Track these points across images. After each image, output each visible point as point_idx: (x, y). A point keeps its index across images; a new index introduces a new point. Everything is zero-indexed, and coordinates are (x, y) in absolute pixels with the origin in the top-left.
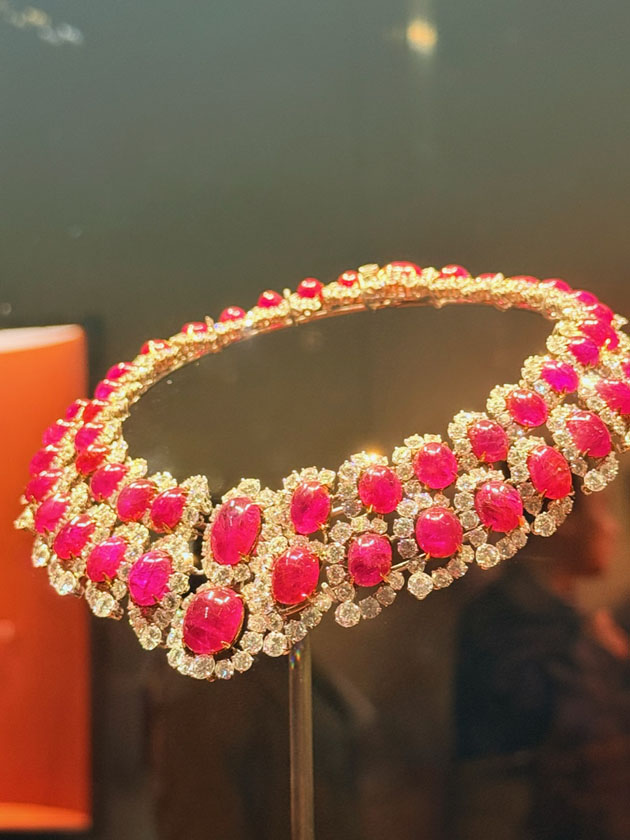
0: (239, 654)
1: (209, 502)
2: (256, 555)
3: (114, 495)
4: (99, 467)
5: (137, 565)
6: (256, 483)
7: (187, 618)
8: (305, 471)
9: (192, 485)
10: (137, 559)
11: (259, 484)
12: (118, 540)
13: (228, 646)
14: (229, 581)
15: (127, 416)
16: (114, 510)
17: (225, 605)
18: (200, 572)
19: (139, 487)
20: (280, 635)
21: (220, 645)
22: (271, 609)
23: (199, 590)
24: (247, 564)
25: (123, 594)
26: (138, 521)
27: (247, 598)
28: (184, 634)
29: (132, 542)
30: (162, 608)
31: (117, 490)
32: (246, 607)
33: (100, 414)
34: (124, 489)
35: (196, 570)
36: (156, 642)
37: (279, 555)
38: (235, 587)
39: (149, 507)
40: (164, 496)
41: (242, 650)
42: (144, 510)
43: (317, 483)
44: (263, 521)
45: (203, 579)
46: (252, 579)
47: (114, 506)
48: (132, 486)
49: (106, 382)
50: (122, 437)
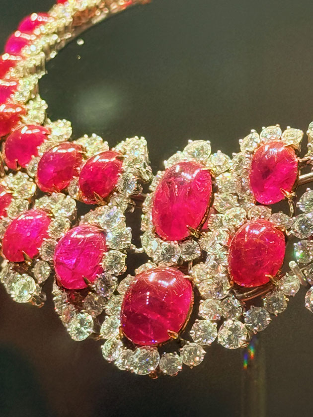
0: (189, 346)
1: (149, 168)
2: (208, 230)
3: (32, 162)
4: (13, 130)
5: (63, 242)
6: (206, 144)
7: (126, 304)
8: (265, 130)
9: (128, 148)
10: (63, 235)
11: (209, 147)
12: (40, 213)
13: (176, 336)
14: (175, 260)
15: (43, 73)
16: (34, 178)
17: (171, 288)
18: (139, 251)
19: (64, 151)
20: (239, 323)
21: (167, 335)
22: (226, 293)
23: (139, 270)
24: (196, 240)
25: (47, 277)
26: (62, 192)
27: (197, 280)
28: (122, 322)
29: (56, 215)
30: (94, 292)
31: (36, 155)
32: (196, 290)
33: (12, 70)
34: (45, 154)
35: (134, 247)
36: (87, 332)
37: (236, 229)
38: (183, 267)
39: (77, 175)
40: (95, 161)
41: (192, 341)
42: (70, 177)
43: (282, 144)
44: (215, 189)
45: (143, 258)
46: (203, 257)
47: (33, 175)
48: (54, 150)
49: (18, 34)
50: (39, 96)
